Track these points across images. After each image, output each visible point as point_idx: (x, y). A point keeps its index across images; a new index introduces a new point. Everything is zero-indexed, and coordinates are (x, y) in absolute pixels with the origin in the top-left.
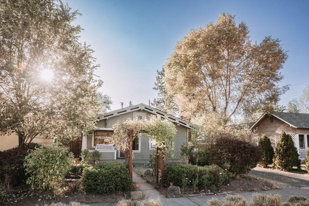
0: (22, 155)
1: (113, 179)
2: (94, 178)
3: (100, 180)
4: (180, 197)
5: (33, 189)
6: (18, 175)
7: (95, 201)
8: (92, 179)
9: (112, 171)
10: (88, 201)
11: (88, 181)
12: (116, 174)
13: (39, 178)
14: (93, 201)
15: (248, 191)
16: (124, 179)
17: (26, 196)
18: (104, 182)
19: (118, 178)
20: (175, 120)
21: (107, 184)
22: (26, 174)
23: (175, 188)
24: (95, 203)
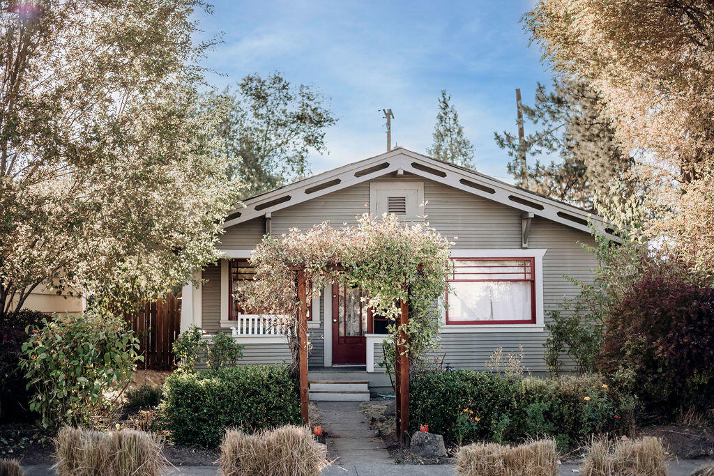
0: (13, 342)
1: (244, 407)
2: (193, 402)
3: (209, 407)
4: (439, 463)
5: (45, 426)
6: (9, 390)
7: (195, 461)
8: (189, 406)
9: (243, 385)
10: (177, 461)
11: (178, 411)
12: (255, 393)
13: (57, 398)
14: (188, 459)
15: (687, 458)
16: (276, 408)
17: (31, 442)
18: (219, 413)
19: (260, 405)
20: (541, 208)
21: (228, 418)
22: (27, 387)
23: (426, 438)
24: (195, 465)
